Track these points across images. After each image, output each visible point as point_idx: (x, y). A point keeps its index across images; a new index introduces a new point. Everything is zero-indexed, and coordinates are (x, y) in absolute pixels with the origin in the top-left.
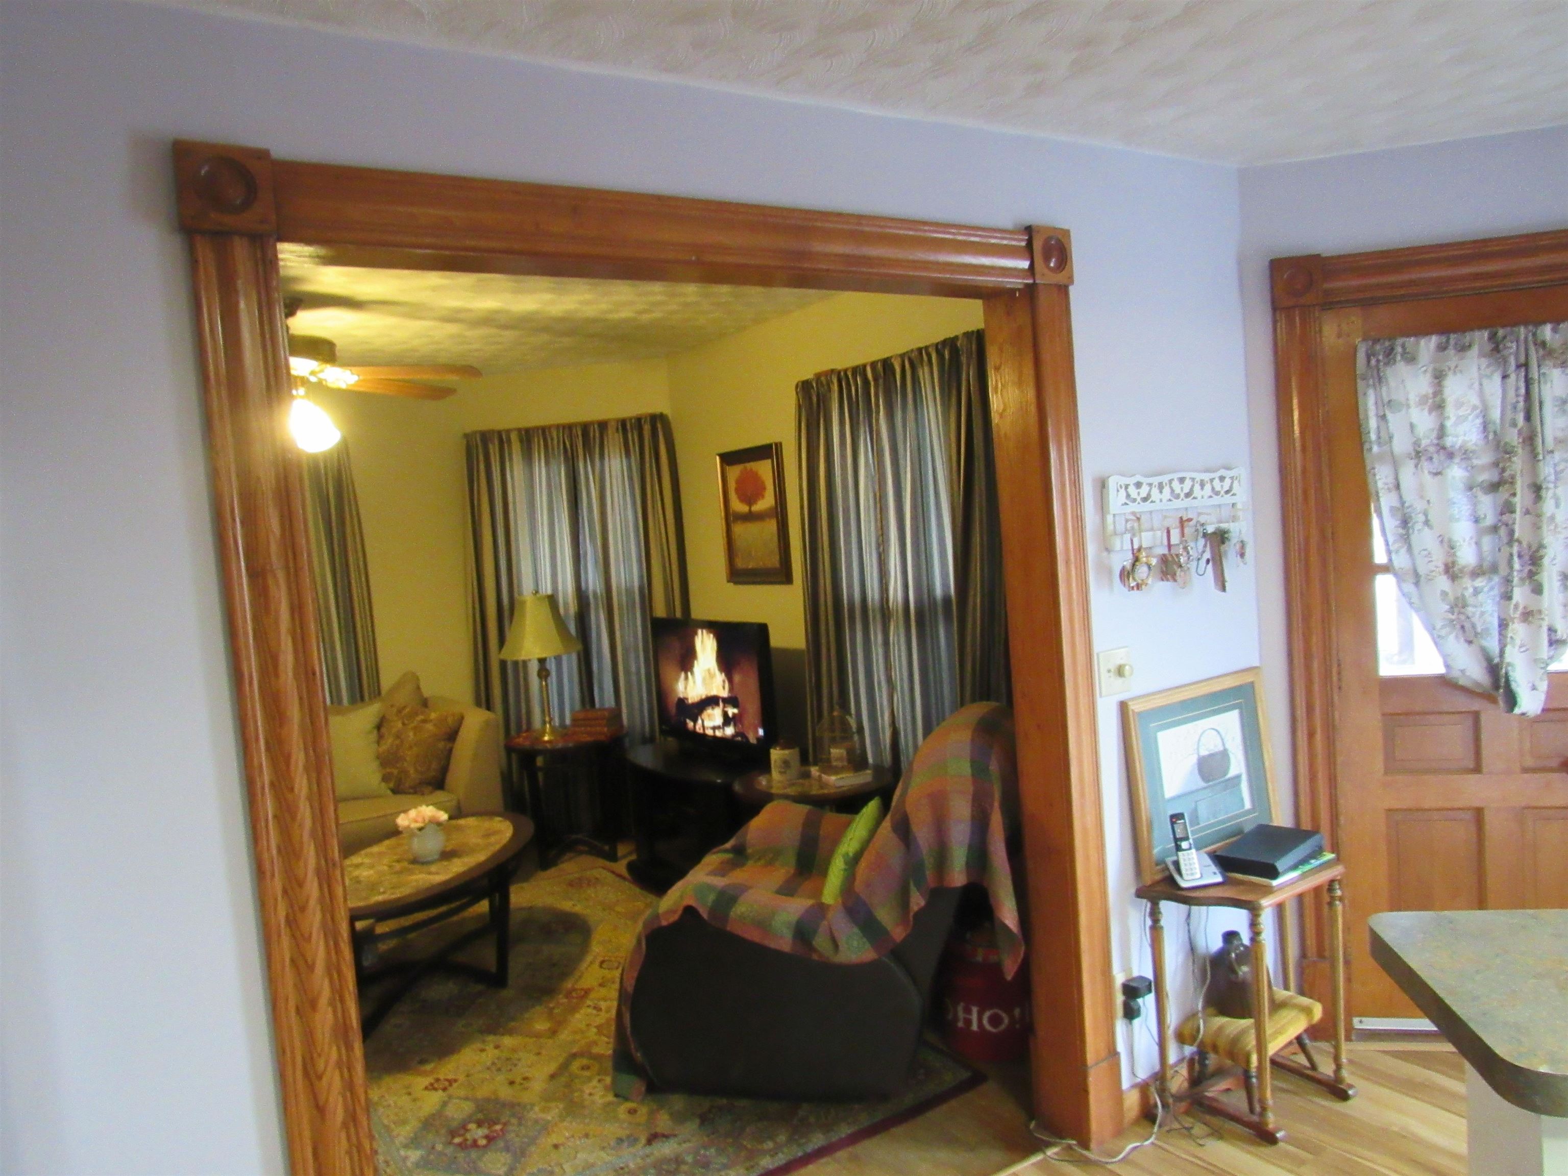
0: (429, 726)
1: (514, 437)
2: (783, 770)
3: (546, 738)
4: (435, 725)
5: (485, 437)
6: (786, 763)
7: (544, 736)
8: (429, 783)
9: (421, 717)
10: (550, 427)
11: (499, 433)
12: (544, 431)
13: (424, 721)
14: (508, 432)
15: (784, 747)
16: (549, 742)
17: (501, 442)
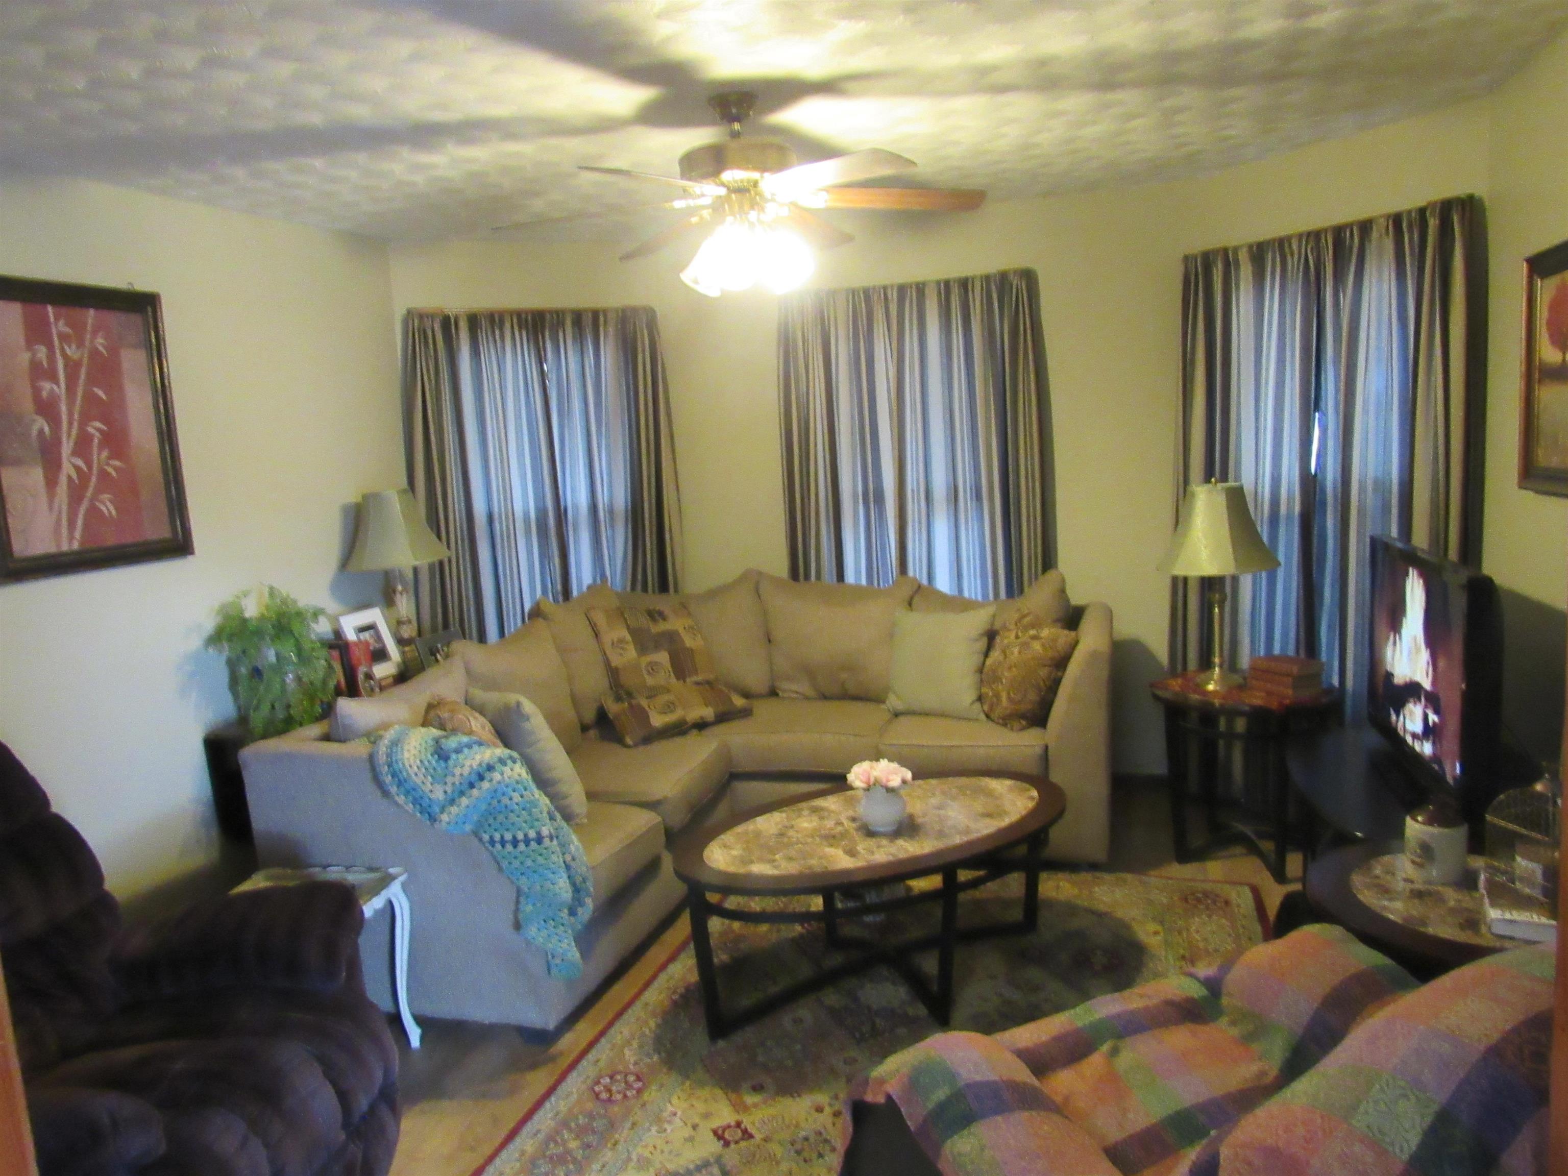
0: (1037, 646)
1: (1243, 256)
2: (1418, 860)
3: (1211, 687)
4: (1043, 645)
5: (1207, 259)
6: (1426, 851)
7: (1208, 683)
8: (1023, 716)
9: (1032, 632)
10: (1289, 238)
11: (1225, 251)
12: (1282, 243)
13: (1035, 638)
14: (1236, 250)
15: (1430, 822)
16: (1215, 692)
17: (1227, 264)
